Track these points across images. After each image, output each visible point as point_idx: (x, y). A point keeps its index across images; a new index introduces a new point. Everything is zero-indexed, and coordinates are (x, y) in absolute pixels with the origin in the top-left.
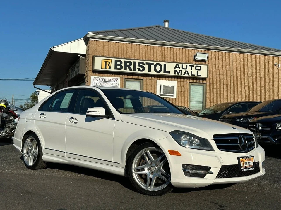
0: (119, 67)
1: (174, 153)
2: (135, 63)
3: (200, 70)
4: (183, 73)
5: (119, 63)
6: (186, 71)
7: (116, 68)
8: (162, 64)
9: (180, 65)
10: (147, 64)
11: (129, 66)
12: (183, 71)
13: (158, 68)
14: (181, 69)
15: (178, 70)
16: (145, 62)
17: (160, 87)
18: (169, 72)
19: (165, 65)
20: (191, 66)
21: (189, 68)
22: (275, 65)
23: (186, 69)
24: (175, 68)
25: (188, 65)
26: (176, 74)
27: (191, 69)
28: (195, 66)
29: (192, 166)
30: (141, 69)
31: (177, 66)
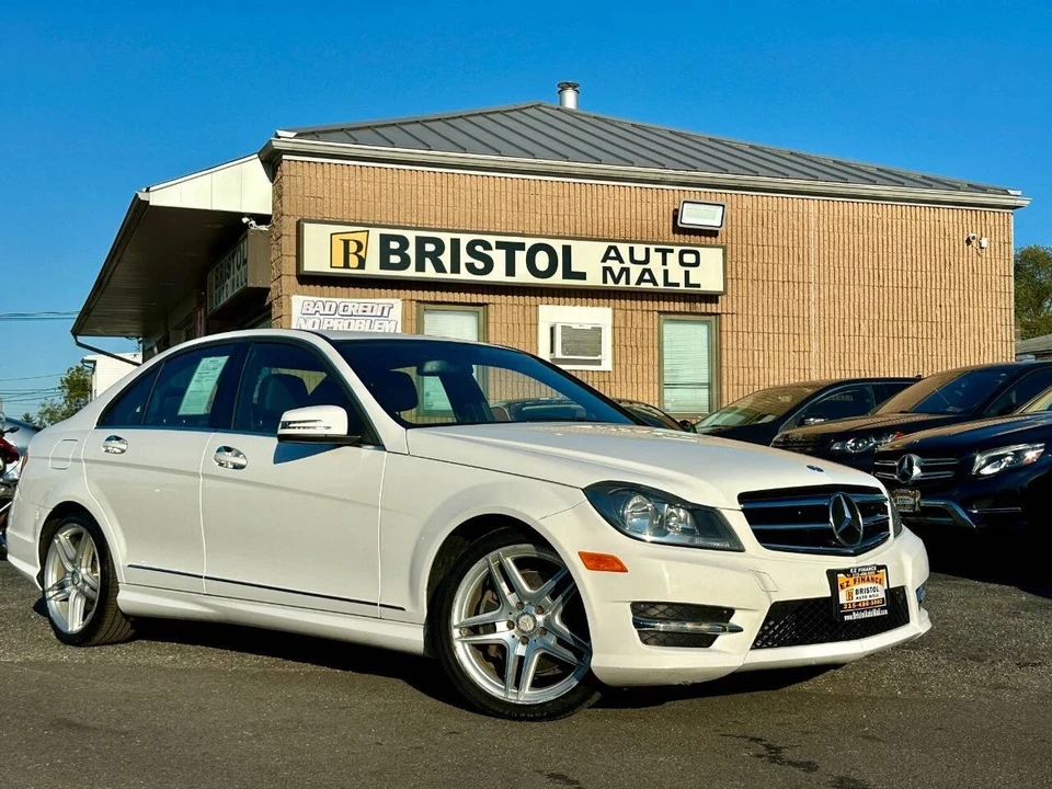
0: (395, 259)
1: (598, 562)
2: (455, 243)
3: (696, 264)
4: (634, 277)
5: (394, 245)
6: (644, 271)
7: (385, 264)
8: (557, 245)
9: (624, 249)
10: (500, 245)
11: (435, 257)
12: (636, 271)
13: (542, 261)
14: (627, 264)
15: (616, 266)
16: (492, 240)
17: (552, 330)
18: (582, 276)
19: (567, 250)
20: (664, 252)
21: (656, 258)
22: (969, 242)
23: (647, 261)
24: (604, 261)
25: (652, 248)
26: (611, 283)
27: (664, 263)
28: (677, 250)
29: (666, 607)
30: (480, 265)
31: (613, 254)
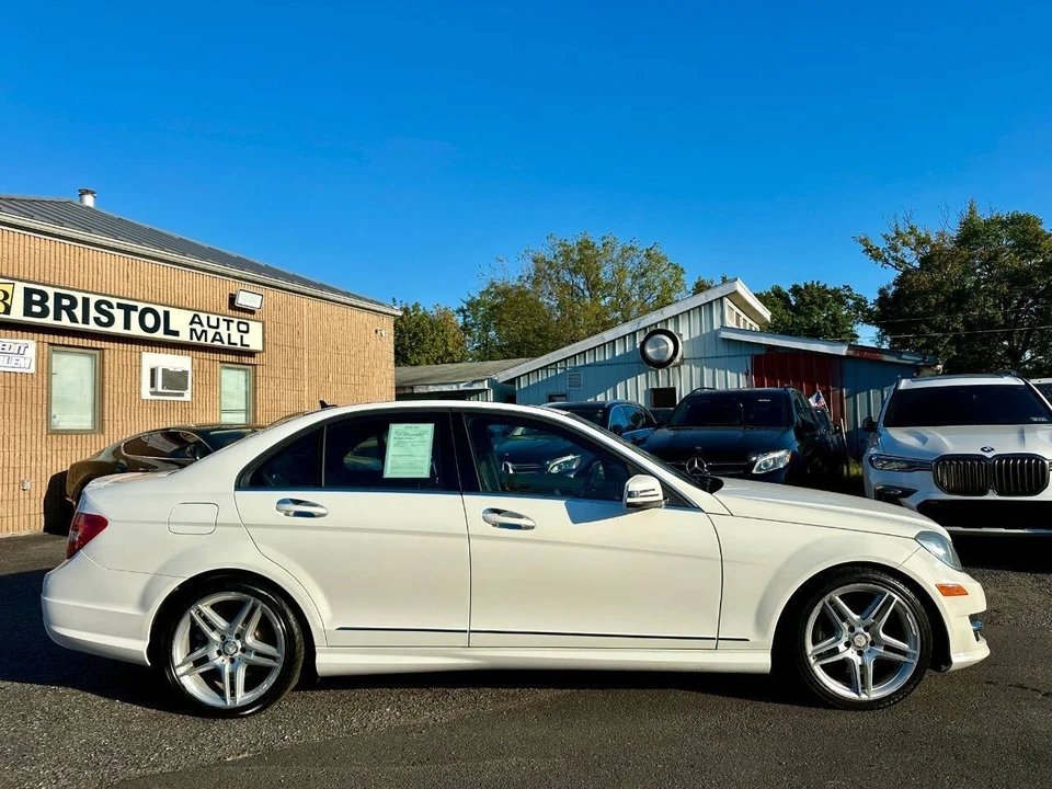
0: (36, 309)
2: (86, 301)
3: (247, 332)
4: (210, 337)
5: (36, 297)
6: (216, 333)
7: (27, 312)
8: (160, 310)
9: (203, 317)
10: (120, 306)
11: (69, 310)
12: (211, 333)
13: (150, 320)
14: (206, 328)
15: (199, 329)
16: (114, 301)
17: (153, 371)
18: (176, 333)
19: (167, 314)
20: (229, 322)
21: (223, 325)
22: (376, 331)
23: (217, 327)
24: (191, 324)
25: (221, 318)
26: (195, 340)
27: (228, 329)
28: (236, 321)
30: (104, 319)
31: (196, 320)
